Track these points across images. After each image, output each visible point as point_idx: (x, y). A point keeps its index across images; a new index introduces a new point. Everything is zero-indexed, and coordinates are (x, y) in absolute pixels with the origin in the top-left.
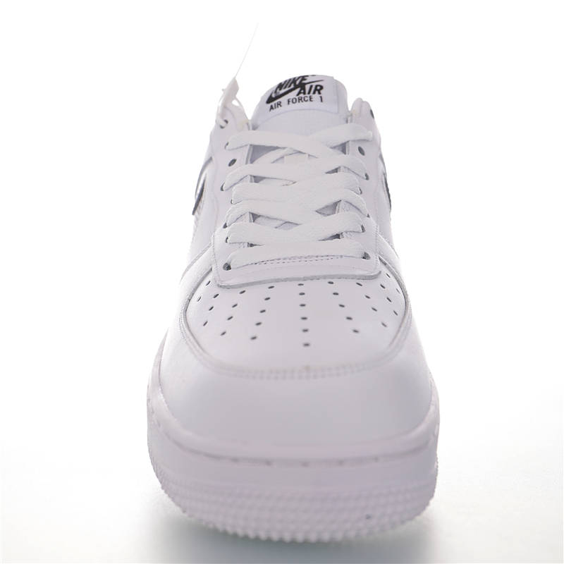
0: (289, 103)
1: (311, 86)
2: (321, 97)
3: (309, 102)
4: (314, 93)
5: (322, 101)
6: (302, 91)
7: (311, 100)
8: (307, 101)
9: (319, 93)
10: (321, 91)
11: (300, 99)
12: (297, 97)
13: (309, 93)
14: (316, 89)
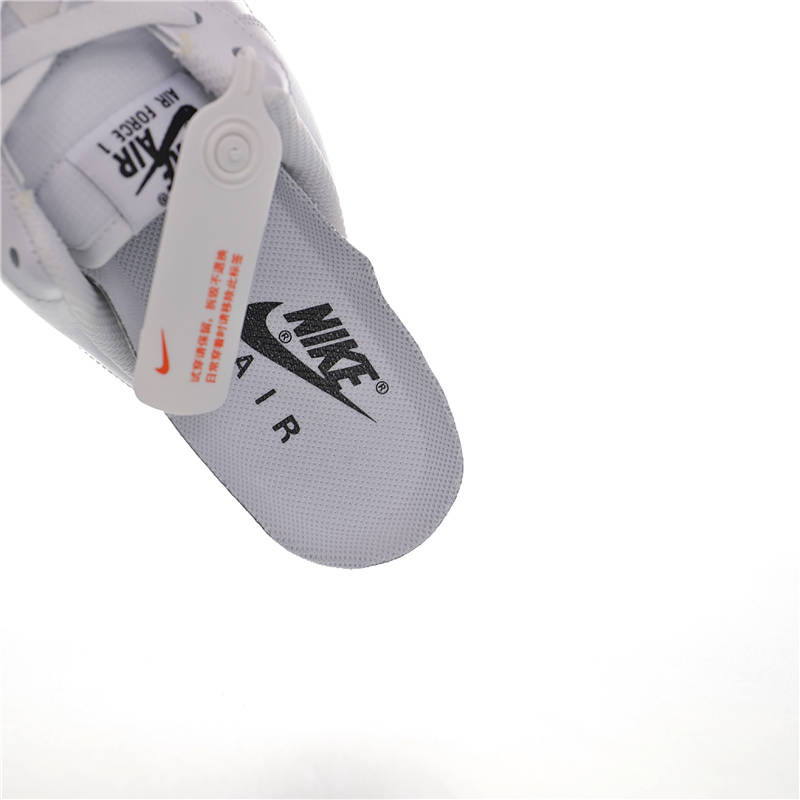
0: (147, 107)
1: (143, 165)
2: (108, 152)
3: (116, 126)
4: (124, 150)
5: (100, 146)
6: (147, 143)
7: (115, 132)
8: (121, 127)
9: (116, 157)
10: (116, 165)
11: (135, 124)
12: (145, 126)
13: (132, 144)
14: (128, 160)
